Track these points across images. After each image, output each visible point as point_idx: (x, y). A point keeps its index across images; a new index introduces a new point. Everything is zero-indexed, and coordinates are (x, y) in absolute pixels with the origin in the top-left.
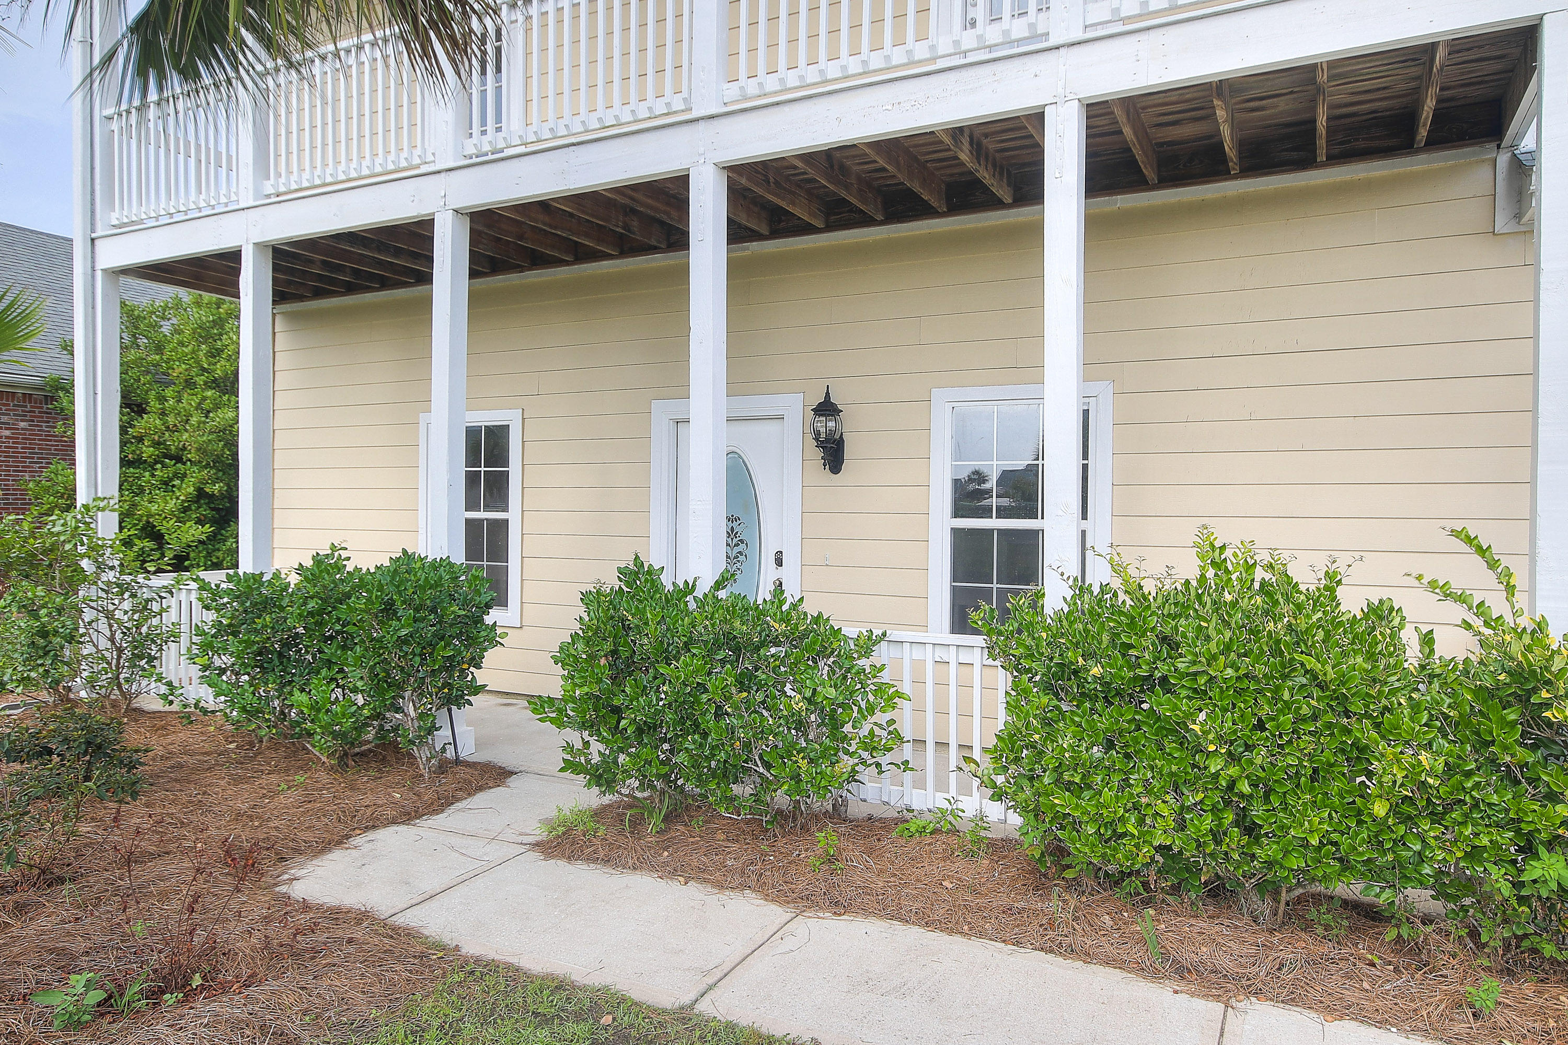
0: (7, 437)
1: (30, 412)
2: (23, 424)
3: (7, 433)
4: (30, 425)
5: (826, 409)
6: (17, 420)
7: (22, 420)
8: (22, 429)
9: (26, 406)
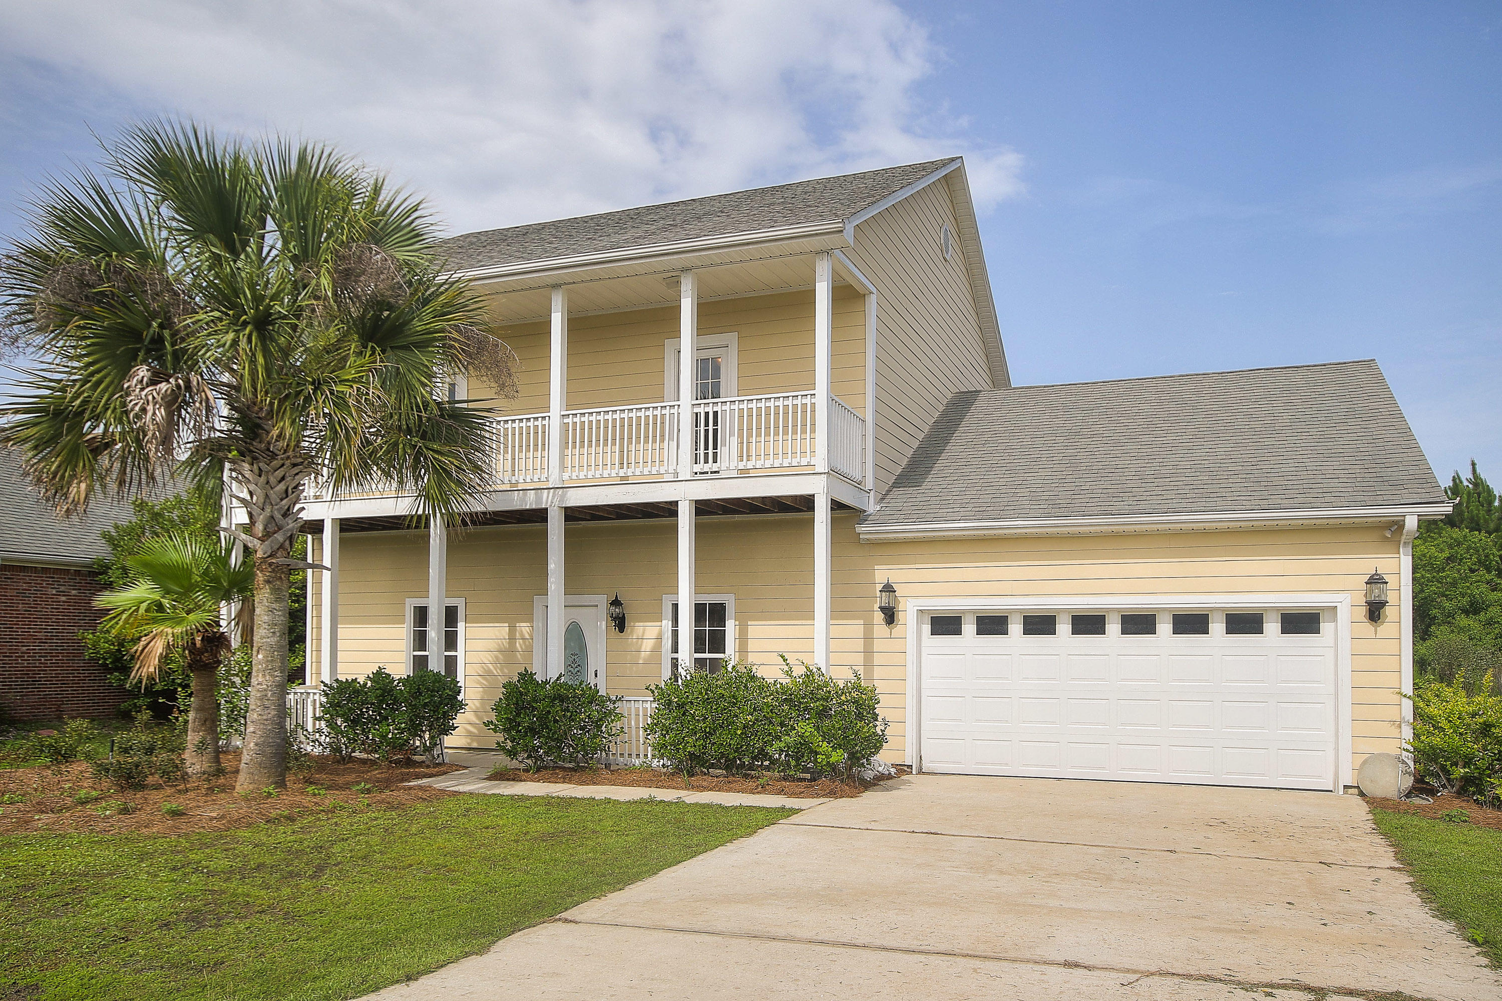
0: (64, 602)
1: (78, 583)
2: (74, 592)
3: (64, 598)
4: (79, 593)
5: (616, 603)
6: (70, 589)
7: (74, 589)
8: (74, 596)
9: (76, 579)
